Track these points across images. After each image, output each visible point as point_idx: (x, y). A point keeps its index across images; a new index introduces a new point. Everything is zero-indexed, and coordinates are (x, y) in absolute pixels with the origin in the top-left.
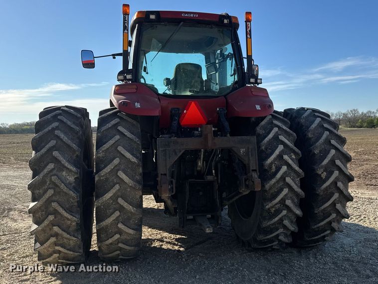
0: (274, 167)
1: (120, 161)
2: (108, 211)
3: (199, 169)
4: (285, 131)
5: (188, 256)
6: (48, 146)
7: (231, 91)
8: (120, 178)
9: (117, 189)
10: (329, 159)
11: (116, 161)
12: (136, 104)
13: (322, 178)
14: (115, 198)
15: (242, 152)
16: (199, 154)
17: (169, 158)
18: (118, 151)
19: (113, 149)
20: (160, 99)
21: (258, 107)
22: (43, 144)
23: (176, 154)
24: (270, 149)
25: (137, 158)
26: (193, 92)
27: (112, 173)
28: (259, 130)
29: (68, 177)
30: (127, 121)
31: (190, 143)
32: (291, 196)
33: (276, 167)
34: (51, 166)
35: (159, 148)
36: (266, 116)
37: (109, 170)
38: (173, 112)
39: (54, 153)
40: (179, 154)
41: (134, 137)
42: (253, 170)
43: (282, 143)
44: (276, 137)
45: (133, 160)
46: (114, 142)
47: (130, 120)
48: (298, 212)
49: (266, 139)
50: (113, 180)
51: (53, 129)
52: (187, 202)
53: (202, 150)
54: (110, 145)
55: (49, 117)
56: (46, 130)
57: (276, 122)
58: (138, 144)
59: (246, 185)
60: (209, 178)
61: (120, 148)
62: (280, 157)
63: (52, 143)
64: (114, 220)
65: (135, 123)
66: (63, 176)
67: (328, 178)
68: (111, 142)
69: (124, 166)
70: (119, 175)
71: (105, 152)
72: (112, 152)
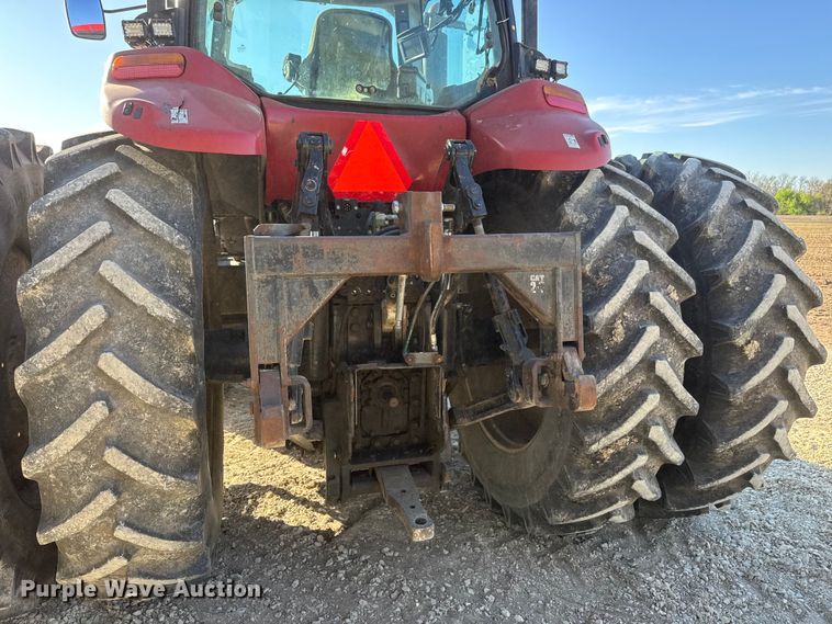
0: (620, 330)
1: (110, 315)
2: (73, 489)
3: (387, 327)
4: (648, 219)
5: (352, 557)
7: (480, 97)
8: (110, 378)
9: (100, 417)
10: (772, 303)
11: (94, 317)
12: (174, 111)
13: (746, 357)
14: (93, 446)
15: (533, 284)
16: (392, 286)
17: (290, 309)
18: (102, 279)
19: (85, 269)
20: (265, 106)
21: (572, 142)
23: (314, 292)
24: (606, 272)
25: (175, 301)
26: (369, 92)
27: (79, 358)
28: (572, 211)
31: (366, 255)
32: (663, 412)
33: (627, 329)
35: (251, 272)
36: (588, 171)
37: (66, 350)
38: (306, 145)
40: (327, 295)
41: (166, 227)
42: (566, 344)
43: (644, 253)
44: (625, 237)
45: (157, 312)
46: (86, 244)
47: (155, 167)
48: (676, 456)
49: (597, 240)
50: (85, 383)
52: (351, 435)
53: (404, 276)
54: (73, 255)
57: (617, 189)
58: (178, 251)
59: (541, 387)
60: (421, 359)
61: (109, 269)
62: (640, 297)
64: (99, 518)
65: (174, 178)
67: (763, 358)
68: (78, 245)
69: (124, 334)
70: (103, 368)
71: (52, 281)
72: (82, 284)
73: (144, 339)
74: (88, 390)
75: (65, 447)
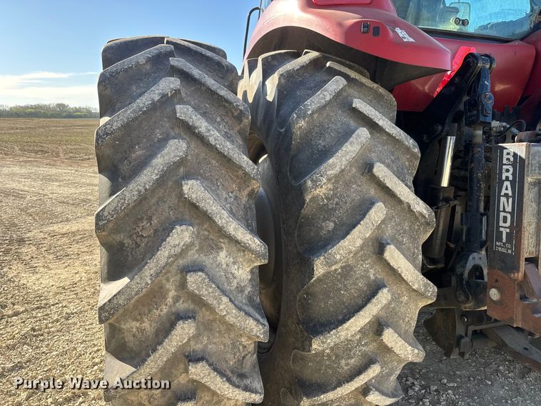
1: (388, 211)
6: (160, 162)
9: (384, 302)
22: (139, 152)
26: (463, 24)
29: (234, 269)
30: (362, 85)
34: (182, 236)
35: (528, 176)
37: (359, 243)
39: (186, 188)
41: (402, 133)
50: (367, 271)
51: (167, 101)
55: (142, 61)
56: (144, 101)
61: (381, 171)
63: (176, 149)
66: (219, 265)
69: (393, 227)
70: (387, 258)
71: (333, 181)
72: (356, 183)
73: (405, 232)
74: (369, 277)
75: (354, 328)
